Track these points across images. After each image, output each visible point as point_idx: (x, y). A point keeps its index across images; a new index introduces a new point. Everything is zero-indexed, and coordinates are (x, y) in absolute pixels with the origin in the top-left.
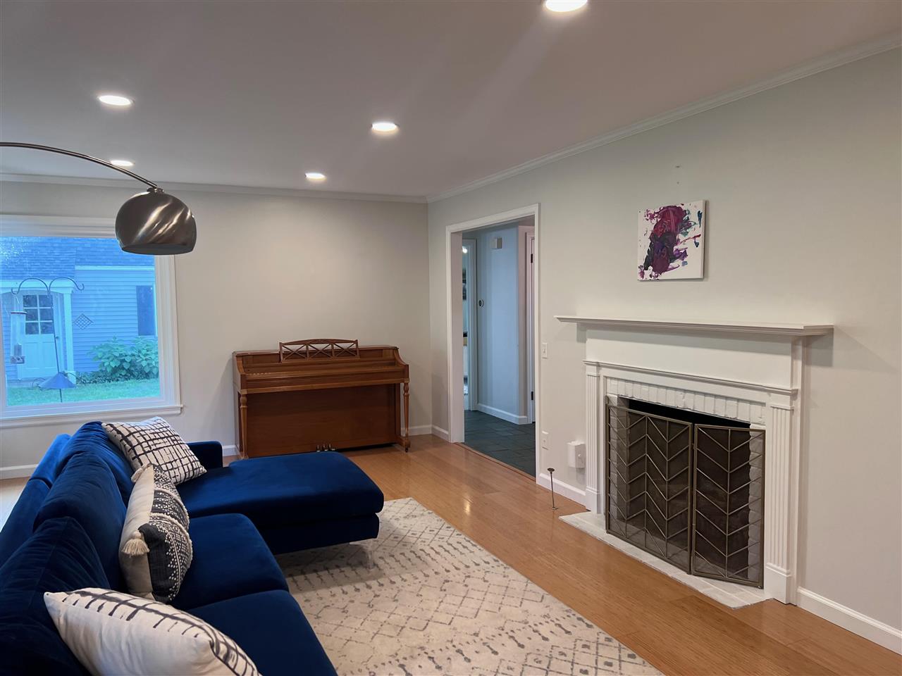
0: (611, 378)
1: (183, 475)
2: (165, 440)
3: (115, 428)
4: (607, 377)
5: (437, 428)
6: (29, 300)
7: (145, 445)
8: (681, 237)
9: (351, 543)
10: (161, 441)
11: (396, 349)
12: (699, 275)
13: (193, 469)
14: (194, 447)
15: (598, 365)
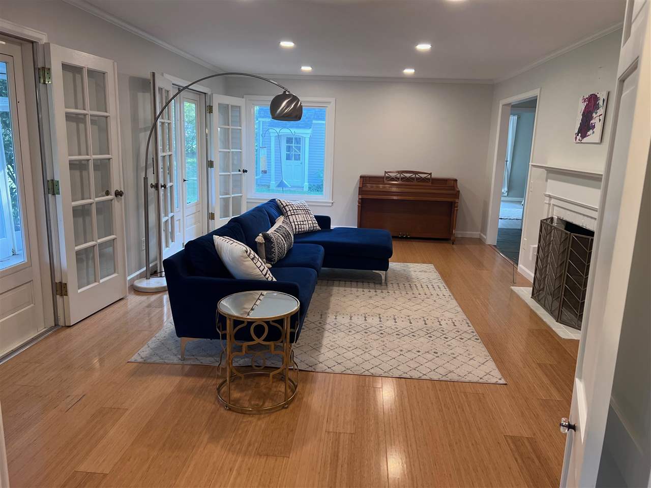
0: (556, 206)
1: (308, 228)
2: (302, 211)
3: (281, 202)
4: (554, 205)
5: (482, 235)
6: (289, 140)
7: (292, 211)
8: (594, 115)
9: (374, 271)
10: (300, 211)
11: (456, 180)
12: (598, 140)
13: (313, 227)
14: (316, 217)
15: (550, 197)
